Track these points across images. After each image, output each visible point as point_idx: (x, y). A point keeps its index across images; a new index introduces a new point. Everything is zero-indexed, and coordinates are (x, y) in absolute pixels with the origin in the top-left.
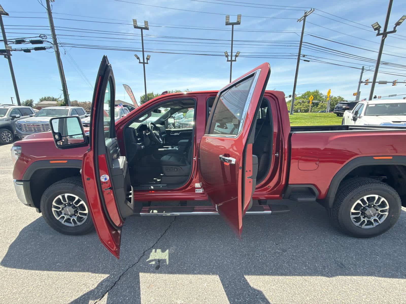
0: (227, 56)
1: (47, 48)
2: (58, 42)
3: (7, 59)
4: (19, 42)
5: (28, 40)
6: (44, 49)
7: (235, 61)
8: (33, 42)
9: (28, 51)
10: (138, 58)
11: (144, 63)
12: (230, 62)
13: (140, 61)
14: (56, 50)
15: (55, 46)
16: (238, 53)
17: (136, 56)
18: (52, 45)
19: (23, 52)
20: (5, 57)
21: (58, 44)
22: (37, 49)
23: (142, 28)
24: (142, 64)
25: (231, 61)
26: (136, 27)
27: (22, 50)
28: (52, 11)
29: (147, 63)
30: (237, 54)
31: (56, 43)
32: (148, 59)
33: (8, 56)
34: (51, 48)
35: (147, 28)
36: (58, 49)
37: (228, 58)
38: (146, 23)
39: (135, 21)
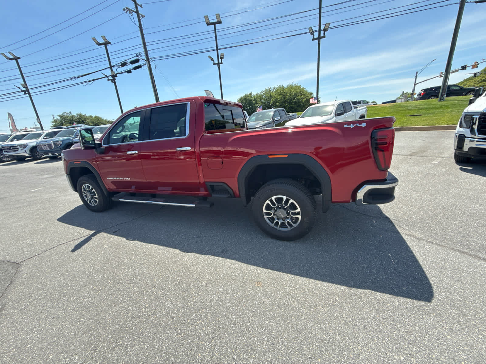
0: (312, 33)
1: (142, 66)
2: (149, 58)
3: (113, 83)
4: (123, 64)
5: (128, 61)
6: (140, 67)
7: (324, 37)
8: (132, 62)
9: (129, 72)
10: (212, 59)
11: (218, 64)
12: (317, 41)
13: (214, 62)
14: (149, 66)
15: (148, 62)
16: (328, 25)
17: (210, 57)
18: (146, 62)
19: (126, 73)
20: (112, 82)
21: (150, 60)
22: (135, 68)
23: (214, 24)
24: (217, 65)
25: (319, 39)
26: (209, 24)
27: (126, 72)
28: (143, 28)
29: (222, 63)
30: (326, 28)
31: (148, 59)
32: (222, 58)
33: (113, 81)
34: (145, 65)
35: (219, 22)
36: (150, 65)
37: (314, 36)
38: (218, 16)
39: (206, 17)
